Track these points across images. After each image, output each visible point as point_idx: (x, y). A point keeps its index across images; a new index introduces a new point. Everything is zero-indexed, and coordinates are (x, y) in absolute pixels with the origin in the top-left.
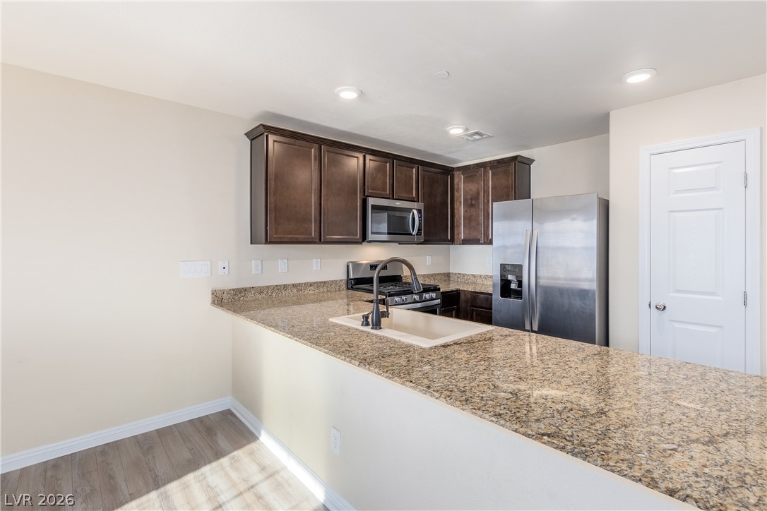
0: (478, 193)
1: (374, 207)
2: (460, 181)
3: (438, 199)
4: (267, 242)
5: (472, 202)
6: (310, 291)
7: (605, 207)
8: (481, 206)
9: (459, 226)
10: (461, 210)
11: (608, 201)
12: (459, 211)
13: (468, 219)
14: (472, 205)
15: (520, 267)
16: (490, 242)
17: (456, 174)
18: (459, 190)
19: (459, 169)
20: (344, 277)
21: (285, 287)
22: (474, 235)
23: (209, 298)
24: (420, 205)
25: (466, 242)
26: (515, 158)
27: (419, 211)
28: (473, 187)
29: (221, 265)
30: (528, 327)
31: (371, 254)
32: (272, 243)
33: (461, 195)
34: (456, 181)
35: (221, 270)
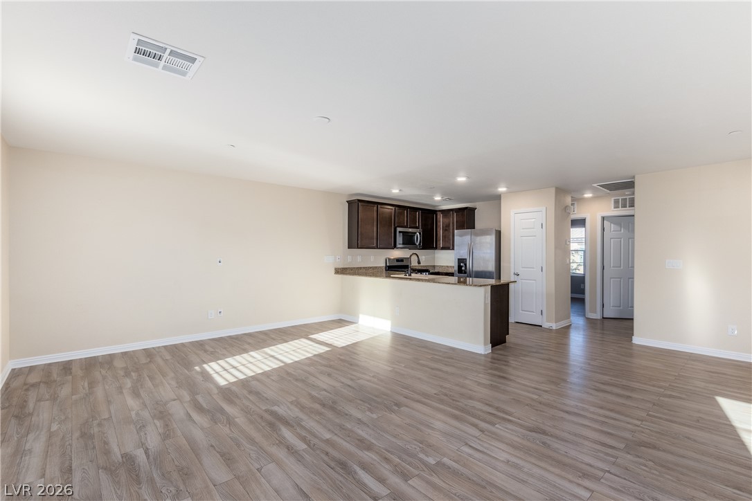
0: (449, 224)
1: (400, 232)
2: (440, 217)
3: (429, 227)
4: (358, 248)
5: (446, 228)
6: (370, 271)
7: (499, 234)
8: (451, 231)
9: (440, 240)
10: (441, 232)
11: (500, 232)
12: (440, 232)
13: (444, 237)
14: (446, 230)
15: (466, 259)
16: (453, 249)
17: (438, 213)
18: (440, 222)
19: (440, 211)
20: (384, 265)
21: (361, 268)
22: (447, 245)
23: (333, 271)
24: (420, 230)
25: (443, 248)
26: (466, 208)
27: (420, 233)
28: (446, 221)
29: (338, 257)
30: (468, 283)
31: (396, 254)
32: (360, 248)
33: (441, 224)
34: (438, 217)
35: (338, 260)
